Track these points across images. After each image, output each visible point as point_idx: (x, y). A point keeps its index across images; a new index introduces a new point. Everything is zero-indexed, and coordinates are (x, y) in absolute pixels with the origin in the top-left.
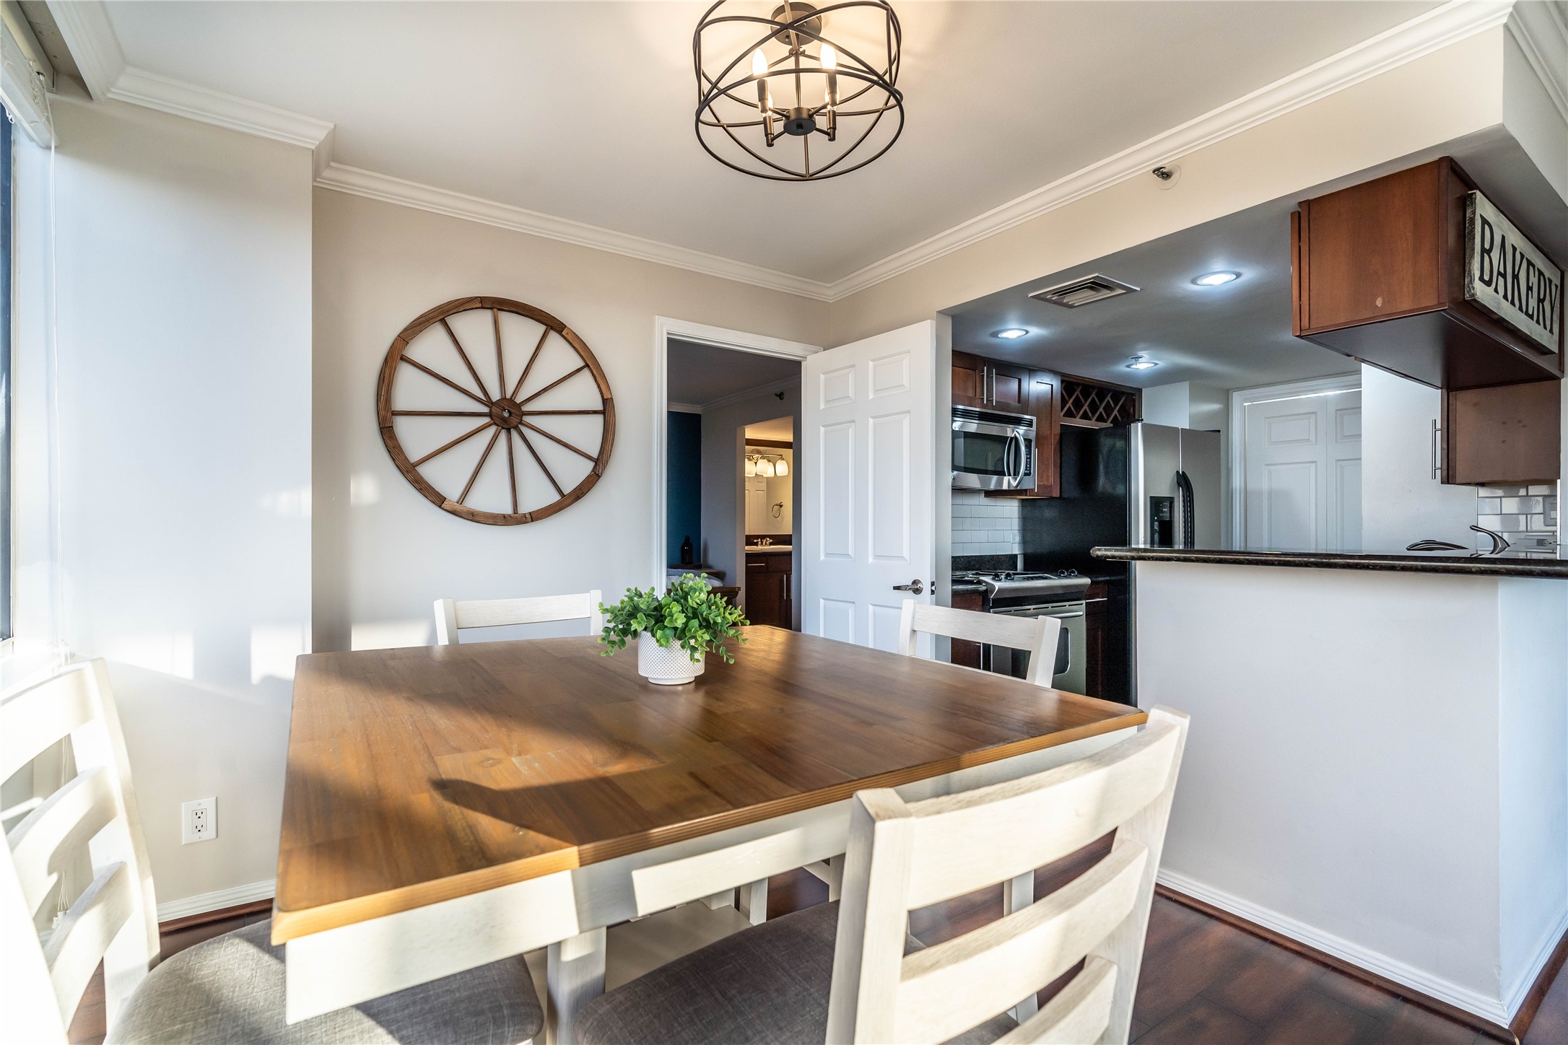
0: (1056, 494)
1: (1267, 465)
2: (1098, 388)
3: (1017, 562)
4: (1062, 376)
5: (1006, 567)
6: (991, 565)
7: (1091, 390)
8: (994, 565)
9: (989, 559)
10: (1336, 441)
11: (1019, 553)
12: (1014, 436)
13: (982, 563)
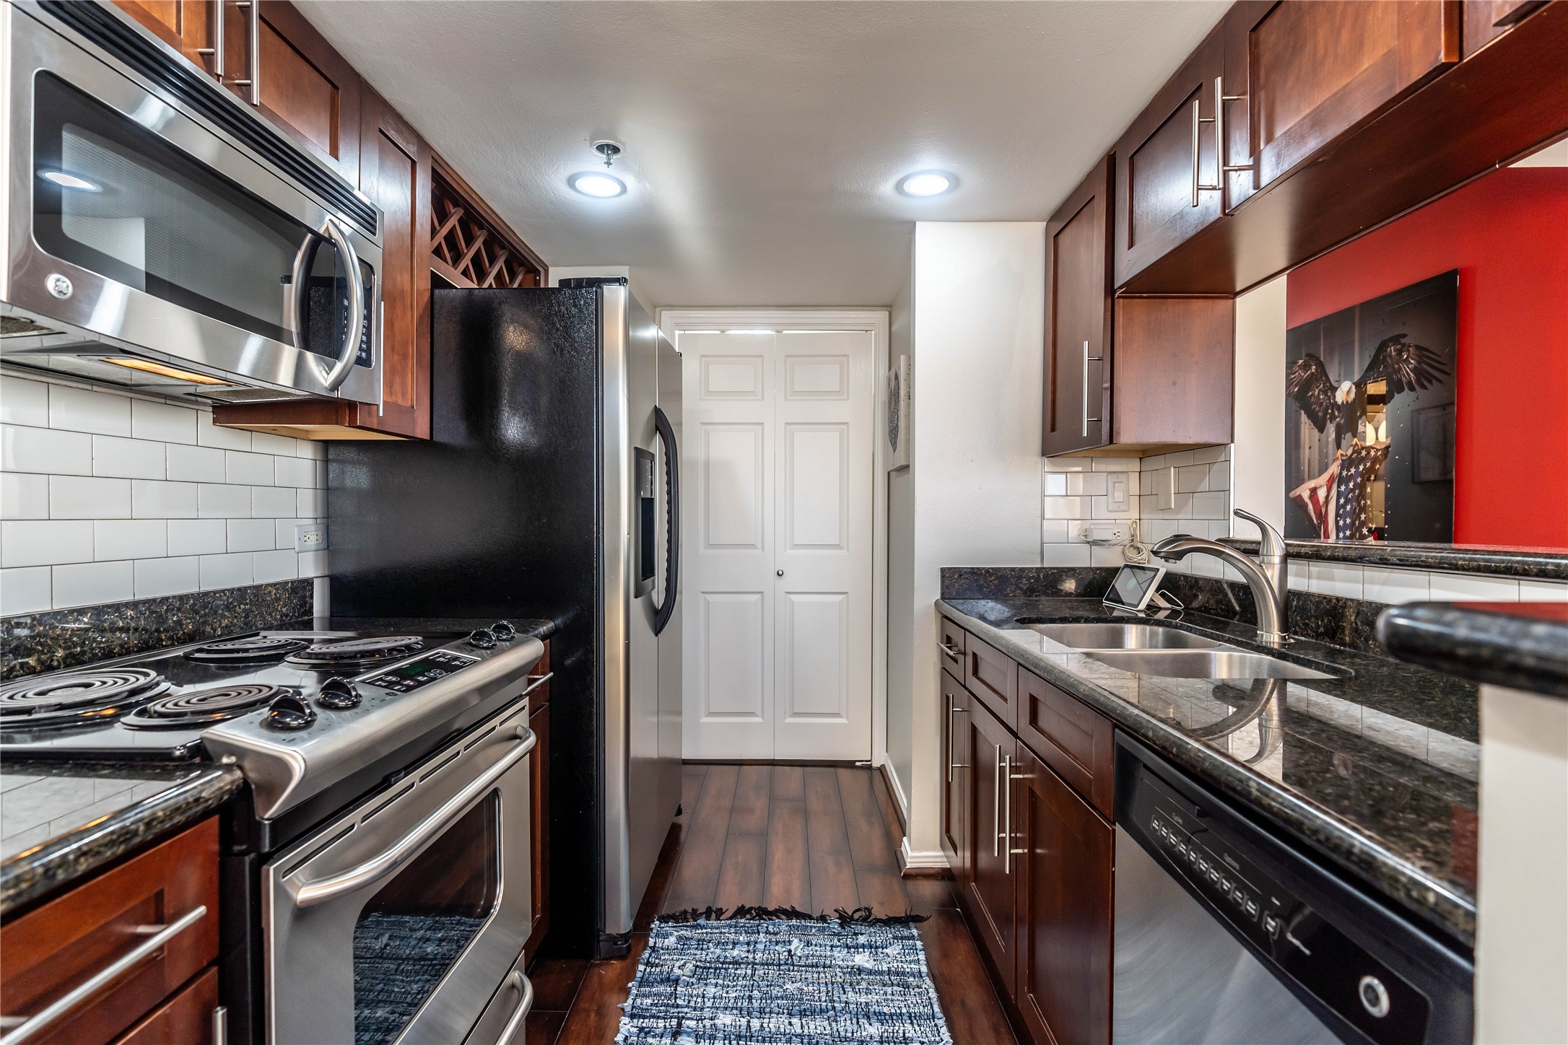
0: (422, 431)
1: (704, 424)
2: (489, 231)
3: (312, 597)
4: (433, 157)
5: (282, 617)
6: (236, 617)
7: (476, 228)
8: (247, 616)
9: (231, 600)
10: (786, 397)
11: (315, 575)
12: (327, 235)
13: (205, 614)
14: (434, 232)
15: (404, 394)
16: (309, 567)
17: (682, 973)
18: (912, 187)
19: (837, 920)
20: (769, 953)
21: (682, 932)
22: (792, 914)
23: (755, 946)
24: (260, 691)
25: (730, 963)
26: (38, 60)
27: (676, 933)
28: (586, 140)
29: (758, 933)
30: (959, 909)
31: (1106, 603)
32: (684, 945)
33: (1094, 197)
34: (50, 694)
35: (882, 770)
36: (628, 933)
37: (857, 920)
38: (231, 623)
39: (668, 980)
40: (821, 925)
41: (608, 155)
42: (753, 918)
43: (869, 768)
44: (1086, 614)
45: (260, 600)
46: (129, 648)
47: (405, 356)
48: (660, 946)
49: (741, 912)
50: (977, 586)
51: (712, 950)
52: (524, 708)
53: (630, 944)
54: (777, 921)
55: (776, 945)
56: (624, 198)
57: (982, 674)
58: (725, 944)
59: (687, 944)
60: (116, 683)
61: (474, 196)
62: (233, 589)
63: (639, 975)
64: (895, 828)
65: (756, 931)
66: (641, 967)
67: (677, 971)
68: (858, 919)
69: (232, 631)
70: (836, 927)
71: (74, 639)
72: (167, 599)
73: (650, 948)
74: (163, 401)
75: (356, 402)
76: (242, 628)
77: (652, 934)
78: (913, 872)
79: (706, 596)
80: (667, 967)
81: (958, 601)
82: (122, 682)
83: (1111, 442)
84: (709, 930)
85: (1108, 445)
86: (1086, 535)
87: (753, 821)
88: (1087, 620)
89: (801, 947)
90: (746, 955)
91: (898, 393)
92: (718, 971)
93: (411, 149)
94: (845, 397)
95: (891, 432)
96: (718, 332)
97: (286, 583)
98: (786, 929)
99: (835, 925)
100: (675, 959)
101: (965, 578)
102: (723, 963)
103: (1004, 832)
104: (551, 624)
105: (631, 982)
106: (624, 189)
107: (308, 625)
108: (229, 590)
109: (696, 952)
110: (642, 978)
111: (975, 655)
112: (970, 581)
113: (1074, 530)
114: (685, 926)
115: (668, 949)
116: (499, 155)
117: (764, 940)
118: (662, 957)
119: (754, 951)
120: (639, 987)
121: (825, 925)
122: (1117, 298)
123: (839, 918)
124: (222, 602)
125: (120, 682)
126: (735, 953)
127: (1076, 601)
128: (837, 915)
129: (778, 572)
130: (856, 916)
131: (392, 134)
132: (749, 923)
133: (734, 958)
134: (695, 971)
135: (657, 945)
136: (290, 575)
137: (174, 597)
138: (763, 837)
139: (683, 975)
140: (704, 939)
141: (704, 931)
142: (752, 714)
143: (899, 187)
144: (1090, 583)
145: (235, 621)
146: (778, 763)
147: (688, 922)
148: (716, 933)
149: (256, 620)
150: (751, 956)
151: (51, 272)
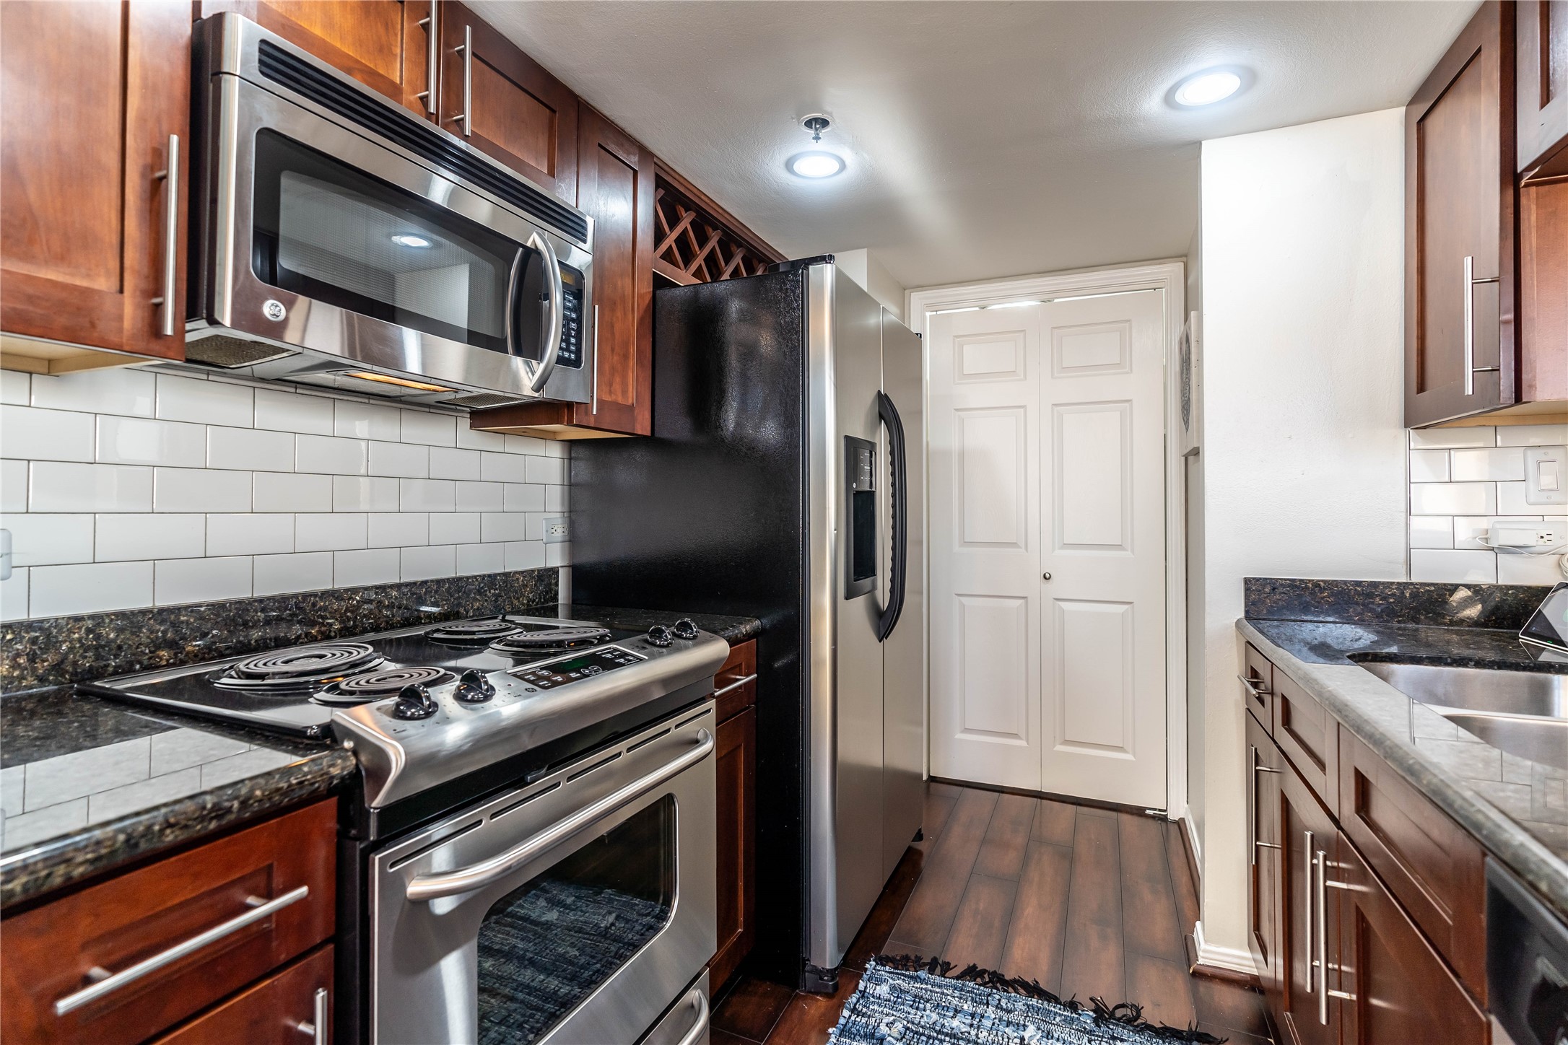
0: (643, 427)
1: (957, 410)
2: (723, 231)
3: (557, 585)
4: (655, 163)
5: (528, 602)
6: (486, 601)
7: (711, 230)
8: (496, 601)
9: (482, 585)
10: (1052, 374)
11: (562, 565)
12: (533, 247)
13: (459, 597)
14: (659, 236)
15: (624, 392)
16: (555, 558)
17: (889, 1032)
18: (1185, 96)
19: (1091, 1013)
20: (997, 1035)
21: (898, 982)
22: (1033, 990)
23: (980, 1021)
24: (429, 674)
25: (947, 1035)
26: (260, 119)
27: (891, 981)
28: (793, 118)
29: (988, 1004)
30: (1272, 1041)
31: (1523, 639)
32: (898, 997)
33: (1479, 50)
34: (294, 662)
35: (1180, 824)
36: (836, 969)
37: (1119, 1020)
38: (482, 605)
39: (872, 1036)
40: (1069, 1014)
41: (816, 129)
42: (984, 984)
43: (1164, 819)
44: (1480, 654)
45: (509, 586)
46: (393, 624)
47: (625, 357)
48: (871, 992)
49: (972, 973)
50: (1301, 604)
51: (928, 1012)
52: (709, 711)
53: (837, 982)
54: (1013, 995)
55: (1007, 1026)
56: (844, 175)
57: (1297, 726)
58: (945, 1009)
59: (901, 998)
60: (342, 655)
61: (703, 197)
62: (485, 575)
63: (842, 1021)
64: (1187, 905)
65: (985, 1002)
66: (846, 1013)
67: (883, 1029)
68: (1121, 1018)
69: (483, 613)
70: (1088, 1021)
71: (348, 614)
72: (426, 582)
73: (860, 991)
74: (427, 410)
75: (572, 402)
76: (491, 611)
77: (865, 976)
78: (1208, 971)
79: (962, 598)
80: (874, 1019)
81: (1269, 623)
82: (347, 654)
83: (1518, 399)
84: (929, 987)
85: (1511, 406)
86: (1486, 539)
87: (1008, 861)
88: (1480, 664)
89: (1038, 1037)
90: (967, 1029)
91: (1189, 358)
92: (931, 1041)
93: (633, 160)
94: (1127, 370)
95: (1183, 407)
96: (977, 309)
97: (533, 571)
98: (1023, 1008)
99: (1087, 1018)
100: (885, 1012)
101: (1280, 593)
102: (939, 1032)
103: (1319, 959)
104: (757, 623)
105: (832, 1027)
106: (843, 166)
107: (553, 612)
108: (480, 576)
109: (910, 1010)
110: (845, 1026)
111: (1285, 701)
112: (1290, 597)
113: (1465, 532)
114: (903, 975)
115: (879, 998)
116: (716, 152)
117: (993, 1016)
118: (871, 1007)
119: (979, 1027)
120: (840, 1036)
121: (1074, 1015)
122: (1525, 186)
123: (1094, 1011)
124: (474, 587)
125: (346, 654)
126: (955, 1023)
127: (1468, 633)
128: (1093, 1006)
129: (1045, 575)
130: (1119, 1013)
131: (612, 148)
132: (978, 989)
133: (953, 1029)
134: (905, 1034)
135: (868, 991)
136: (537, 564)
137: (432, 581)
138: (1013, 885)
139: (889, 1035)
140: (922, 997)
141: (924, 986)
142: (1015, 736)
143: (1169, 99)
144: (1497, 608)
145: (486, 604)
146: (1045, 796)
147: (907, 970)
148: (937, 993)
149: (504, 604)
150: (973, 1032)
151: (267, 299)
